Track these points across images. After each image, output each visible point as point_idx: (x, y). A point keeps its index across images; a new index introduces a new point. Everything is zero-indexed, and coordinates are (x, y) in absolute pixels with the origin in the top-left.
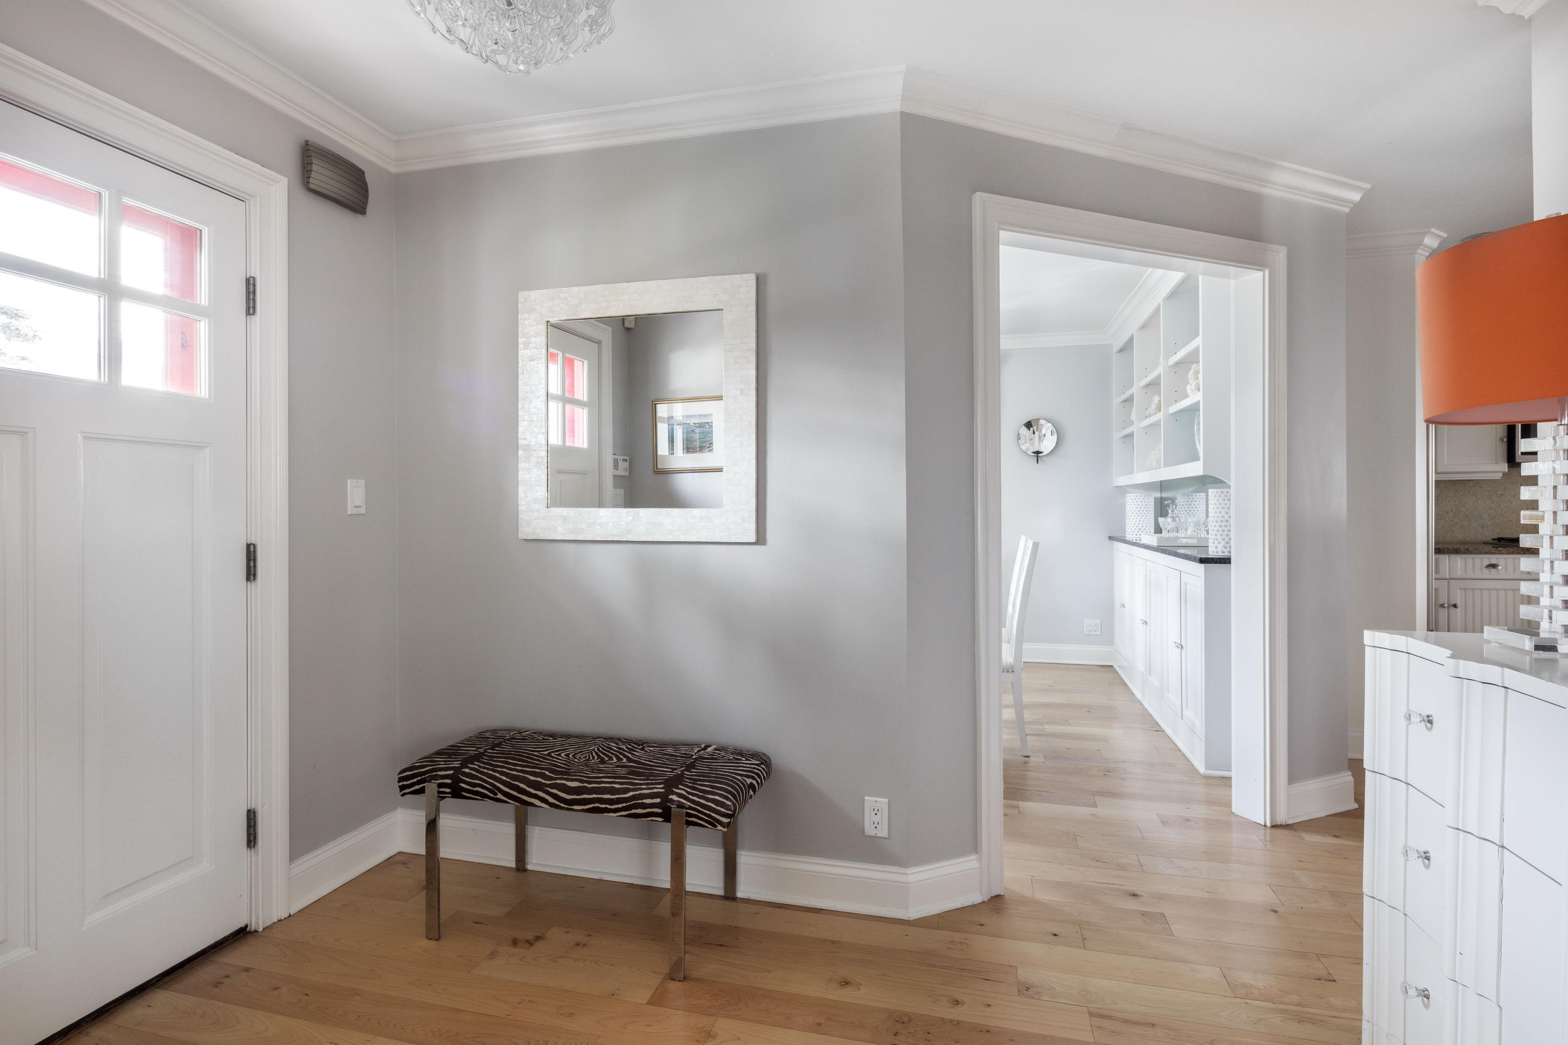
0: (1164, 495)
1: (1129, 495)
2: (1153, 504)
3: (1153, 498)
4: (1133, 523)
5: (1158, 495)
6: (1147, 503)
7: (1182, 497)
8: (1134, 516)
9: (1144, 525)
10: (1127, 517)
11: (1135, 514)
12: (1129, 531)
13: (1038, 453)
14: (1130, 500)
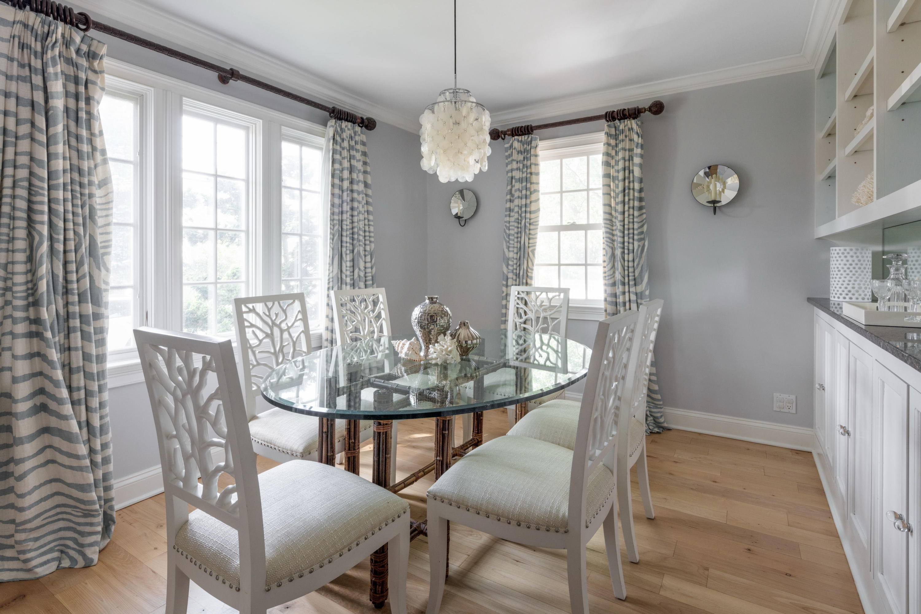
0: (887, 248)
1: (834, 248)
2: (870, 259)
3: (871, 252)
4: (840, 283)
5: (879, 248)
6: (860, 258)
7: (916, 250)
8: (842, 274)
9: (856, 286)
10: (831, 276)
11: (842, 272)
12: (834, 293)
13: (714, 202)
14: (836, 255)
